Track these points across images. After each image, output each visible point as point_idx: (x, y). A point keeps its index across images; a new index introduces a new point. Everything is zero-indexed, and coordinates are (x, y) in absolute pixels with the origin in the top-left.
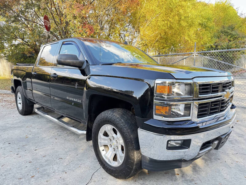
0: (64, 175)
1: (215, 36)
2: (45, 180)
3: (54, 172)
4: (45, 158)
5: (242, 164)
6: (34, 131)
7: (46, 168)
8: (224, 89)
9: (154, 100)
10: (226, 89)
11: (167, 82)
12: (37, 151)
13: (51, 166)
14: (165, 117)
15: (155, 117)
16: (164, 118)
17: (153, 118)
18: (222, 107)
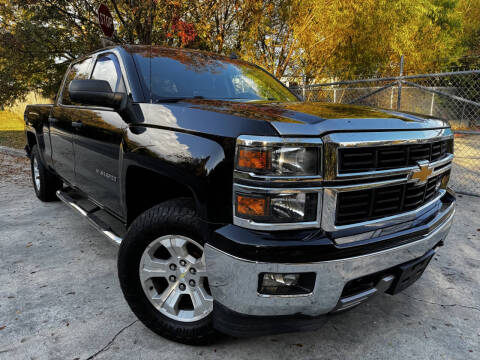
0: (64, 329)
1: (464, 44)
2: (21, 338)
3: (45, 322)
4: (43, 291)
5: (458, 330)
6: (50, 233)
7: (36, 311)
8: (413, 158)
9: (235, 184)
10: (422, 160)
11: (265, 143)
12: (34, 275)
13: (46, 309)
14: (256, 221)
15: (237, 221)
16: (253, 223)
17: (232, 222)
18: (408, 201)
